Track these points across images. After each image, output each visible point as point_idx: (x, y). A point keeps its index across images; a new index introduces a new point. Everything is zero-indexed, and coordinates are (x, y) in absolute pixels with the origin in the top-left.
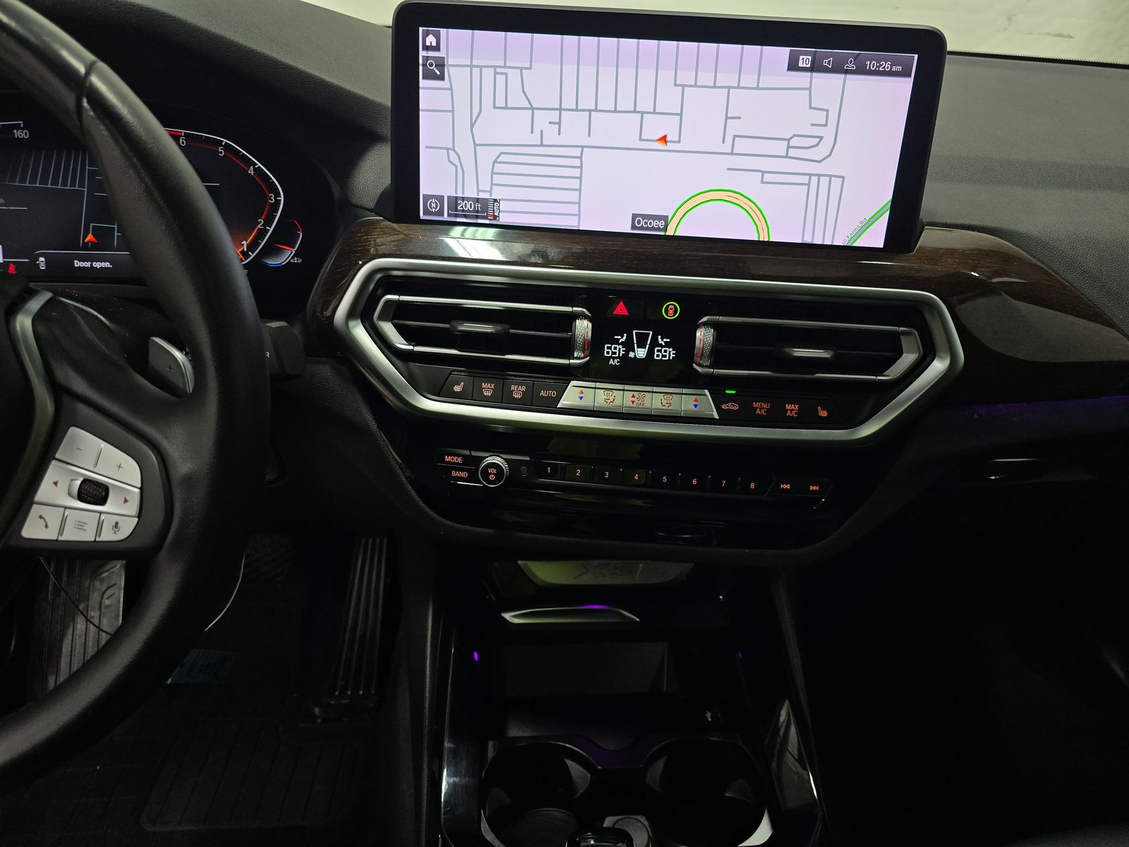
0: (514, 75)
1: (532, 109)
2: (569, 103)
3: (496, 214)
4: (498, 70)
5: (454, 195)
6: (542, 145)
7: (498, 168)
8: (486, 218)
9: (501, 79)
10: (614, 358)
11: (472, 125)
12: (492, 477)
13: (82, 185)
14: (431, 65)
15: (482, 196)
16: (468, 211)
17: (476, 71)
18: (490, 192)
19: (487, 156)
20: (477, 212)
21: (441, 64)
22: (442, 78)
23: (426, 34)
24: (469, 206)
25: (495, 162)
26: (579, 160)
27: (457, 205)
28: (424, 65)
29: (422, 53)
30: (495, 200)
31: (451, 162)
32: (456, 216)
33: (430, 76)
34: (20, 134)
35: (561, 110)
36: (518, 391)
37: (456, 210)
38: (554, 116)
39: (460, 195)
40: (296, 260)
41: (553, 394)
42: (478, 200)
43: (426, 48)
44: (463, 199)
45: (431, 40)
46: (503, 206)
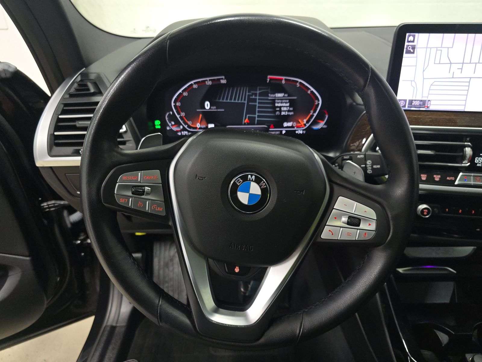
0: (445, 51)
1: (451, 63)
2: (467, 60)
3: (429, 106)
4: (438, 49)
5: (411, 99)
6: (453, 78)
7: (432, 87)
8: (424, 107)
9: (439, 52)
10: (479, 163)
11: (424, 71)
12: (425, 213)
13: (245, 100)
14: (410, 48)
15: (424, 99)
16: (417, 105)
17: (429, 50)
18: (428, 97)
19: (428, 83)
20: (421, 105)
21: (414, 48)
22: (413, 53)
23: (409, 36)
24: (417, 103)
25: (432, 85)
26: (468, 83)
27: (412, 103)
28: (407, 48)
29: (406, 44)
30: (429, 101)
31: (412, 86)
32: (411, 107)
33: (408, 52)
34: (224, 82)
35: (463, 63)
36: (437, 178)
37: (411, 105)
38: (460, 66)
39: (414, 99)
40: (325, 126)
41: (453, 178)
42: (421, 101)
43: (408, 42)
44: (415, 100)
45: (411, 38)
46: (432, 103)
